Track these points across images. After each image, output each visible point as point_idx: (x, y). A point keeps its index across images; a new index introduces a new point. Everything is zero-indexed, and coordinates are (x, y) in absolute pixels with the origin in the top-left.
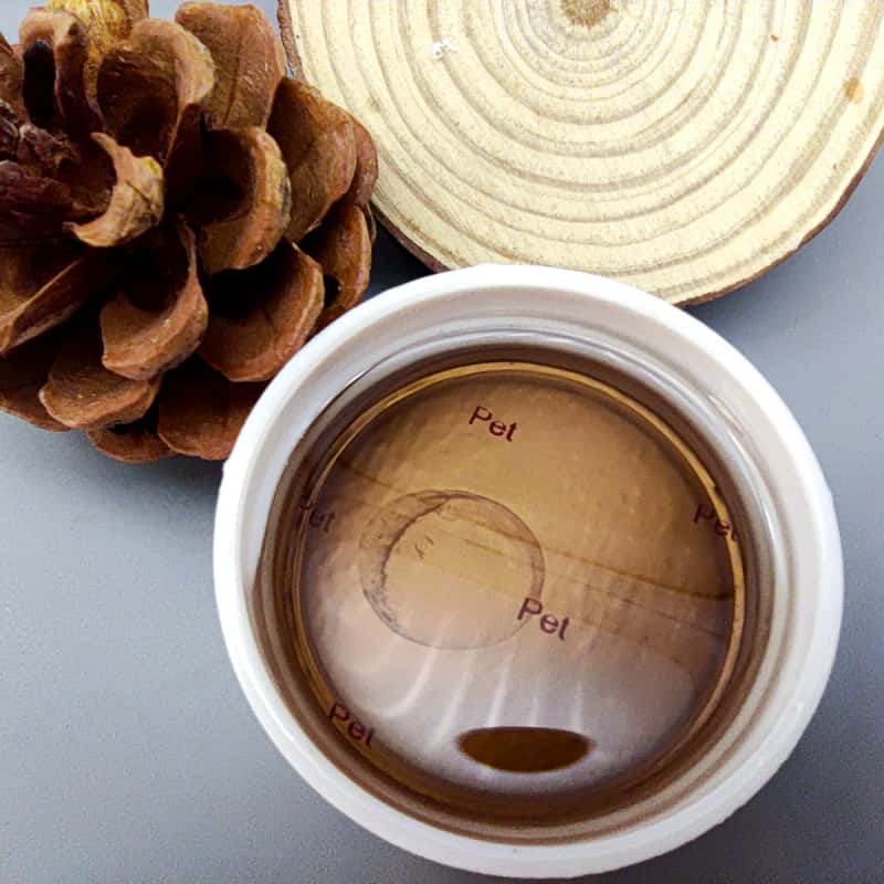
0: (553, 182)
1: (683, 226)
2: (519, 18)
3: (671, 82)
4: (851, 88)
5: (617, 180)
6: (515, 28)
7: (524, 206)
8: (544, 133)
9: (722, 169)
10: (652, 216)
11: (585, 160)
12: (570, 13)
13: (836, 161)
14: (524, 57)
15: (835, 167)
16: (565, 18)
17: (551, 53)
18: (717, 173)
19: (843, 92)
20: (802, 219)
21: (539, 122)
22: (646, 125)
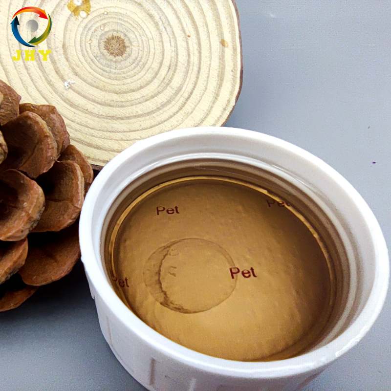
1: (192, 112)
2: (93, 62)
3: (161, 64)
4: (223, 43)
5: (159, 106)
6: (94, 66)
8: (123, 100)
9: (195, 87)
10: (179, 114)
11: (144, 104)
12: (112, 54)
13: (232, 69)
14: (102, 75)
15: (232, 71)
16: (111, 56)
17: (112, 70)
18: (194, 89)
19: (221, 45)
20: (231, 93)
21: (119, 96)
22: (160, 82)
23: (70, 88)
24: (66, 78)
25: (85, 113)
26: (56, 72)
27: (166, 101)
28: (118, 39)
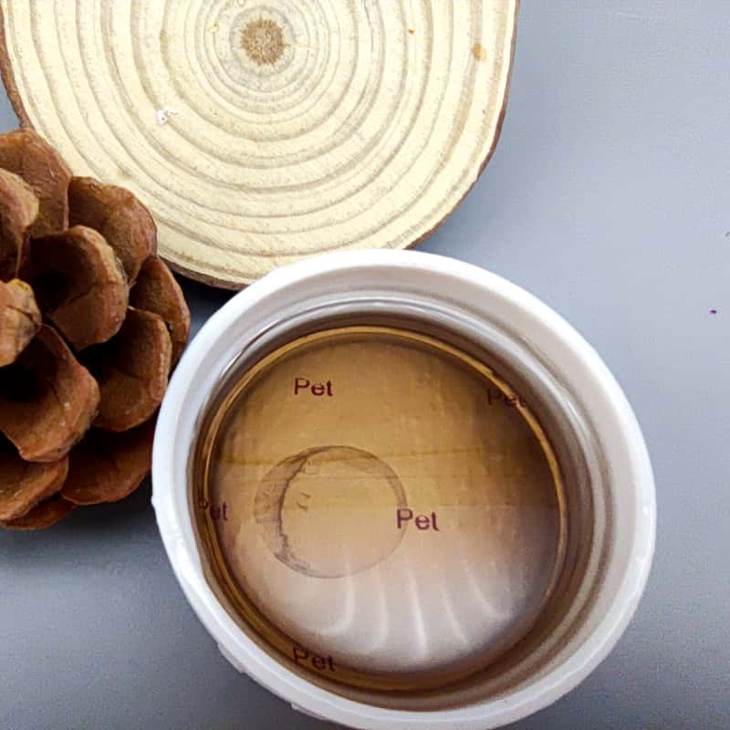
0: (284, 189)
1: (391, 189)
2: (217, 73)
3: (347, 86)
4: (476, 51)
5: (332, 171)
6: (217, 82)
7: (267, 214)
8: (264, 154)
9: (405, 139)
10: (366, 190)
11: (303, 164)
12: (254, 57)
13: (484, 107)
14: (231, 101)
15: (484, 112)
16: (252, 62)
17: (250, 92)
18: (403, 143)
19: (472, 56)
20: (474, 157)
21: (258, 147)
22: (339, 124)
23: (167, 122)
24: (161, 101)
25: (192, 174)
26: (145, 88)
27: (345, 162)
28: (270, 27)
